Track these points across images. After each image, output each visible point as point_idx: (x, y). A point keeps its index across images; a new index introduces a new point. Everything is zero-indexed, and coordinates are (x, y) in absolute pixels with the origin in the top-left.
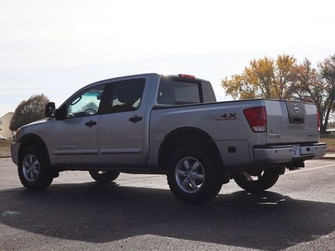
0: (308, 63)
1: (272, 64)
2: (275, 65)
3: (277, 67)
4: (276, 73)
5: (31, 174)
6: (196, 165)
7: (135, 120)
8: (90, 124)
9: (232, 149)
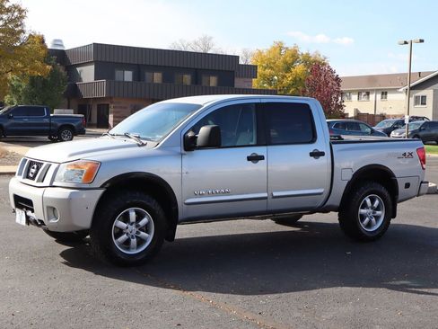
5: (134, 241)
6: (377, 202)
7: (316, 154)
8: (254, 159)
9: (407, 185)
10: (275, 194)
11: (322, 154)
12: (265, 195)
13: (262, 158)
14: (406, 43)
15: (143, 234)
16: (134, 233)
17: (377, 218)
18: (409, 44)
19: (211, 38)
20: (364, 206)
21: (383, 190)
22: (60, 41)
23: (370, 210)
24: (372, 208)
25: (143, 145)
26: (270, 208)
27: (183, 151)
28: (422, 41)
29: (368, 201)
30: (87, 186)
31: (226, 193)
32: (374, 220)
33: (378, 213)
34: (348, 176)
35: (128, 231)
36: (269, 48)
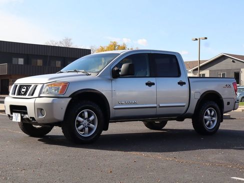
5: (87, 129)
6: (213, 112)
7: (181, 83)
8: (150, 84)
9: (228, 103)
10: (161, 105)
12: (155, 105)
14: (196, 39)
15: (91, 125)
16: (87, 124)
17: (213, 121)
18: (198, 40)
19: (70, 40)
20: (207, 114)
21: (216, 105)
23: (210, 117)
24: (211, 115)
25: (89, 75)
26: (158, 113)
27: (112, 78)
28: (206, 38)
29: (209, 112)
30: (62, 96)
31: (135, 103)
32: (211, 122)
33: (214, 118)
34: (198, 97)
35: (83, 123)
36: (108, 45)
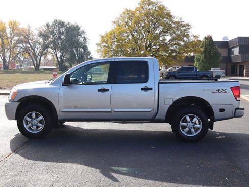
0: (29, 27)
1: (5, 24)
2: (7, 26)
3: (8, 26)
4: (8, 31)
7: (146, 89)
8: (103, 91)
9: (222, 110)
10: (116, 110)
11: (151, 89)
12: (110, 110)
13: (107, 90)
22: (227, 37)
23: (190, 124)
24: (192, 122)
29: (188, 118)
30: (13, 101)
32: (193, 130)
34: (170, 103)
